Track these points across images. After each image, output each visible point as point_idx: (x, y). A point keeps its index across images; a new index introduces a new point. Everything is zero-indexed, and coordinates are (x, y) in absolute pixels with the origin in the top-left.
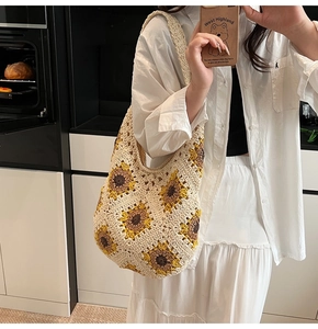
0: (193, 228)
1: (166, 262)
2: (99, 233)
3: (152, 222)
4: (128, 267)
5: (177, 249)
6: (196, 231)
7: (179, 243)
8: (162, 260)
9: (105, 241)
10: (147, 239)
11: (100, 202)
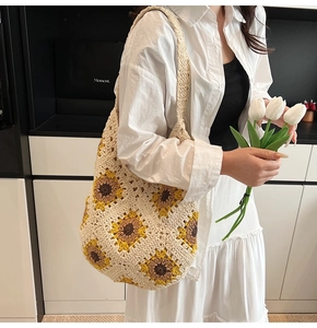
0: (191, 232)
1: (165, 271)
2: (88, 247)
3: (147, 231)
4: (124, 280)
5: (176, 256)
6: (194, 234)
7: (178, 249)
8: (161, 270)
9: (95, 256)
10: (143, 249)
11: (85, 214)
